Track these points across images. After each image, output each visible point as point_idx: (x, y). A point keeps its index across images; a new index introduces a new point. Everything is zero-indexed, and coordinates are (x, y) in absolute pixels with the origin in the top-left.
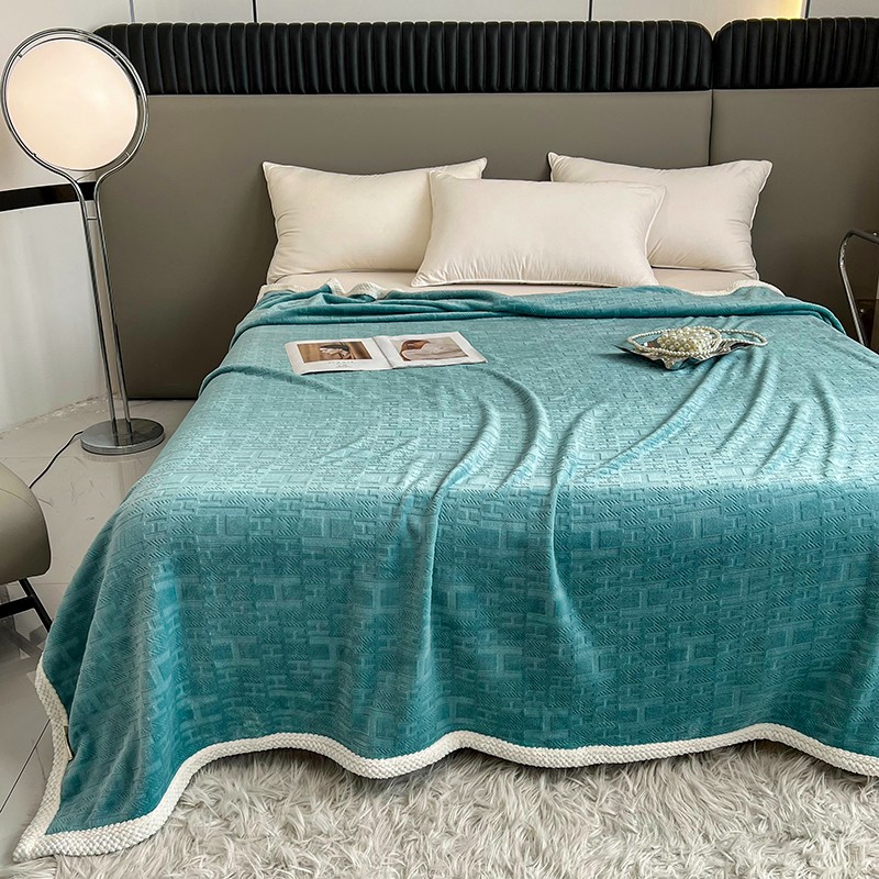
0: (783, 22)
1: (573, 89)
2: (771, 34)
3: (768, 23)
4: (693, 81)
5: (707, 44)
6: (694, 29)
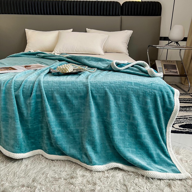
0: (136, 2)
1: (92, 15)
3: (133, 2)
4: (117, 14)
5: (120, 6)
6: (117, 3)
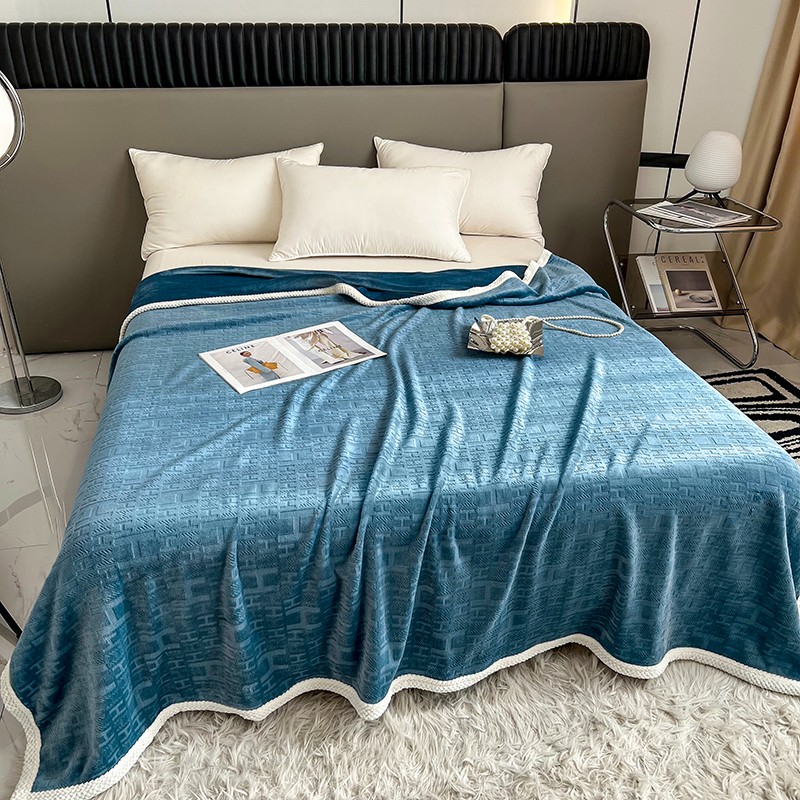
0: (557, 26)
1: (391, 82)
2: (548, 36)
3: (546, 26)
4: (488, 75)
5: (498, 44)
6: (487, 30)
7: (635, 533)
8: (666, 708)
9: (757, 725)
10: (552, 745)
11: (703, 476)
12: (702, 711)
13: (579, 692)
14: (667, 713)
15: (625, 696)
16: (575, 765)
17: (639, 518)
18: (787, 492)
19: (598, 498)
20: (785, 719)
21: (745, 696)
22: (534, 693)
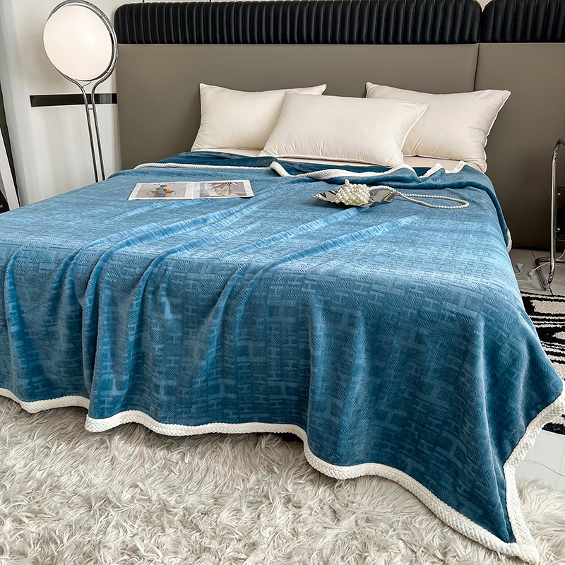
4: (467, 37)
6: (469, 4)
7: (320, 326)
8: (337, 506)
9: (413, 551)
10: (216, 500)
11: (400, 287)
12: (368, 520)
13: (275, 473)
14: (334, 512)
15: (309, 488)
16: (217, 518)
17: (327, 312)
18: (487, 320)
19: (291, 285)
20: (445, 554)
21: (424, 526)
22: (240, 463)
